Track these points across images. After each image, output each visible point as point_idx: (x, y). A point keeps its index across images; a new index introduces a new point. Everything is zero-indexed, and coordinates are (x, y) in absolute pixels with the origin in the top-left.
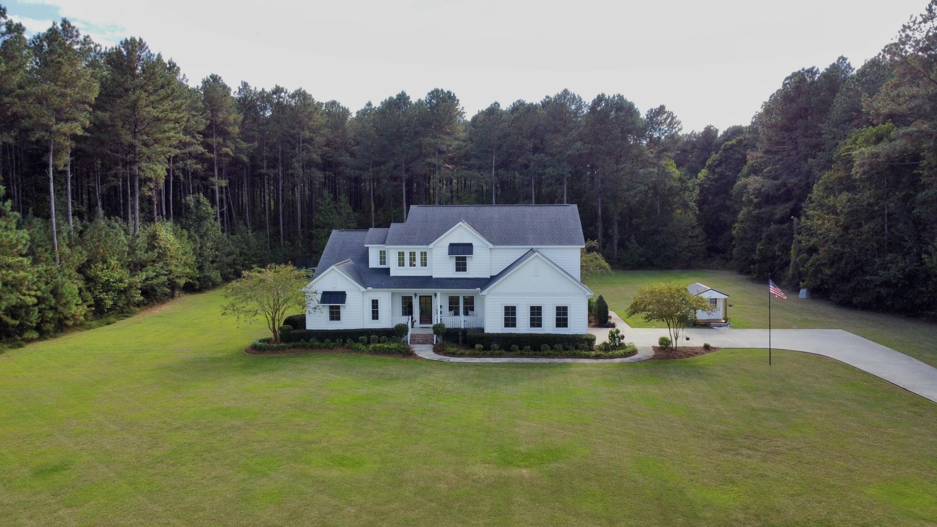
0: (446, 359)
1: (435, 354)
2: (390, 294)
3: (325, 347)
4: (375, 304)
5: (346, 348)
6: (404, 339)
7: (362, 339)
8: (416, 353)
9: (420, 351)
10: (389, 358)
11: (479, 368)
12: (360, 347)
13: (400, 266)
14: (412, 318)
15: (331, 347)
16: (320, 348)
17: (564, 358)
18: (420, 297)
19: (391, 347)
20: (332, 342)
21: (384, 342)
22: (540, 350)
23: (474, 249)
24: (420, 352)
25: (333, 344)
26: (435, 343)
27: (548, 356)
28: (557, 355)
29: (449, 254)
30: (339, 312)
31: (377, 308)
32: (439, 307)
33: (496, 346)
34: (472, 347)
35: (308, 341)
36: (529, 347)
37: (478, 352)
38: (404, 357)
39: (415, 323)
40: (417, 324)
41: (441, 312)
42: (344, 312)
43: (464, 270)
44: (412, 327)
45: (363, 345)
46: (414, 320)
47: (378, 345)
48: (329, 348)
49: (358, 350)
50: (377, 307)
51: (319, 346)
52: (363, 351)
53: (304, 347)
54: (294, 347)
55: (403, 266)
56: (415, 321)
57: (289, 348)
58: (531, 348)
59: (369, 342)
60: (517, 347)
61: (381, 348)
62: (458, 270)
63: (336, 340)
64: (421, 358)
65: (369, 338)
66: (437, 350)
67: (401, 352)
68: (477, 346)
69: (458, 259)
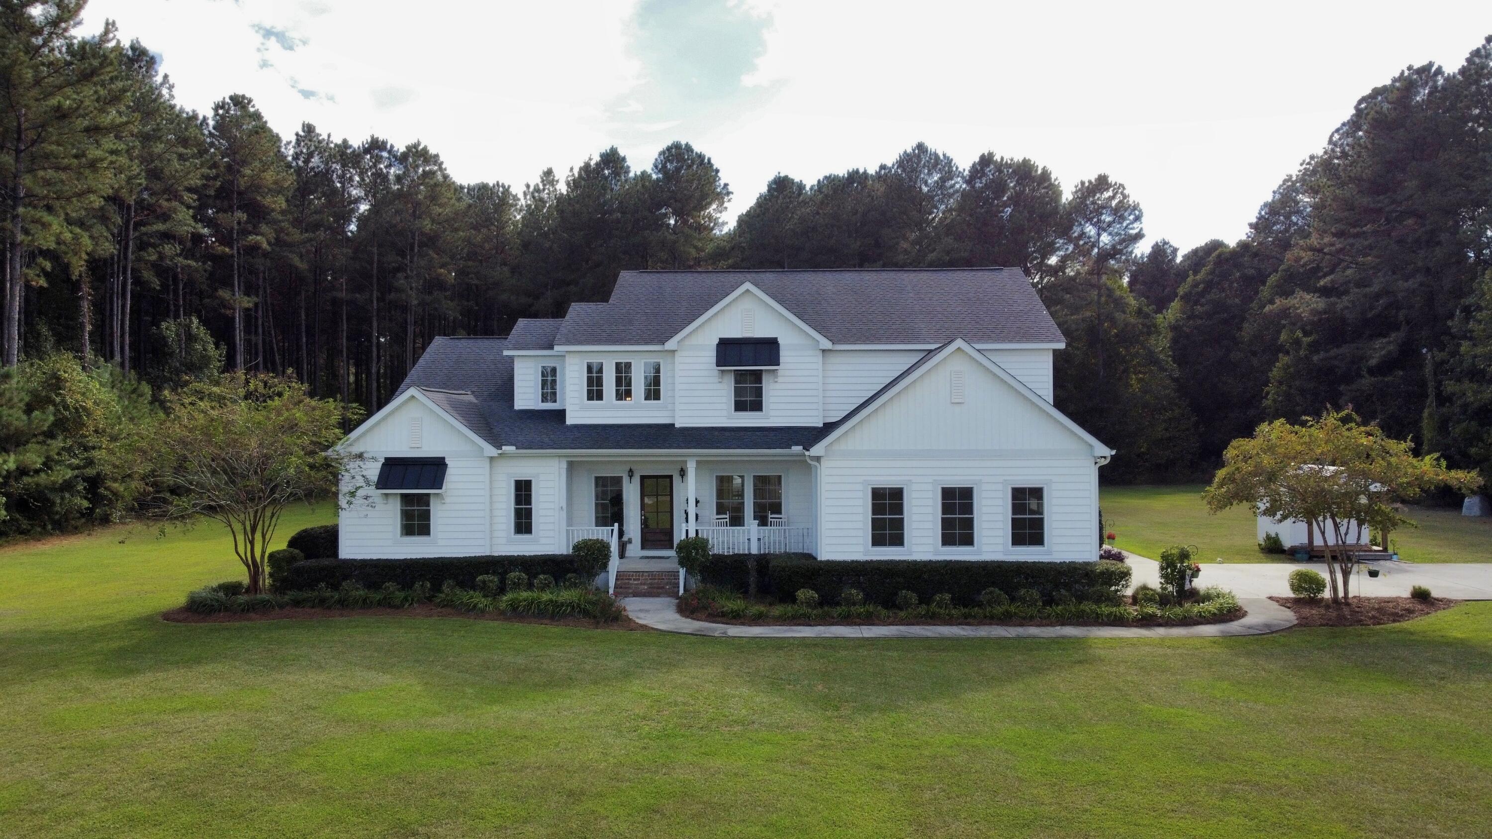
0: (717, 629)
1: (684, 619)
2: (564, 465)
3: (379, 603)
4: (523, 490)
5: (438, 605)
6: (599, 580)
7: (484, 582)
8: (632, 615)
9: (641, 611)
10: (554, 629)
11: (819, 651)
12: (475, 600)
13: (590, 398)
14: (621, 534)
15: (397, 602)
16: (365, 605)
17: (1052, 625)
18: (643, 478)
19: (560, 599)
20: (403, 589)
21: (543, 588)
22: (980, 605)
23: (782, 353)
24: (642, 615)
25: (402, 595)
26: (681, 591)
27: (1005, 619)
28: (1032, 618)
29: (718, 364)
30: (428, 513)
31: (530, 503)
32: (692, 502)
33: (856, 594)
34: (789, 597)
35: (335, 587)
36: (947, 596)
37: (804, 610)
38: (597, 625)
39: (629, 547)
40: (635, 549)
41: (697, 516)
42: (439, 514)
43: (757, 406)
44: (622, 555)
45: (485, 596)
46: (625, 539)
47: (525, 594)
48: (390, 606)
49: (471, 610)
50: (528, 501)
51: (364, 600)
52: (483, 611)
53: (322, 602)
54: (297, 603)
55: (600, 397)
56: (630, 541)
57: (281, 606)
58: (952, 599)
59: (502, 590)
60: (913, 597)
61: (531, 603)
62: (740, 406)
63: (413, 584)
64: (644, 627)
65: (503, 581)
66: (686, 608)
67: (586, 613)
68: (803, 594)
69: (740, 377)
